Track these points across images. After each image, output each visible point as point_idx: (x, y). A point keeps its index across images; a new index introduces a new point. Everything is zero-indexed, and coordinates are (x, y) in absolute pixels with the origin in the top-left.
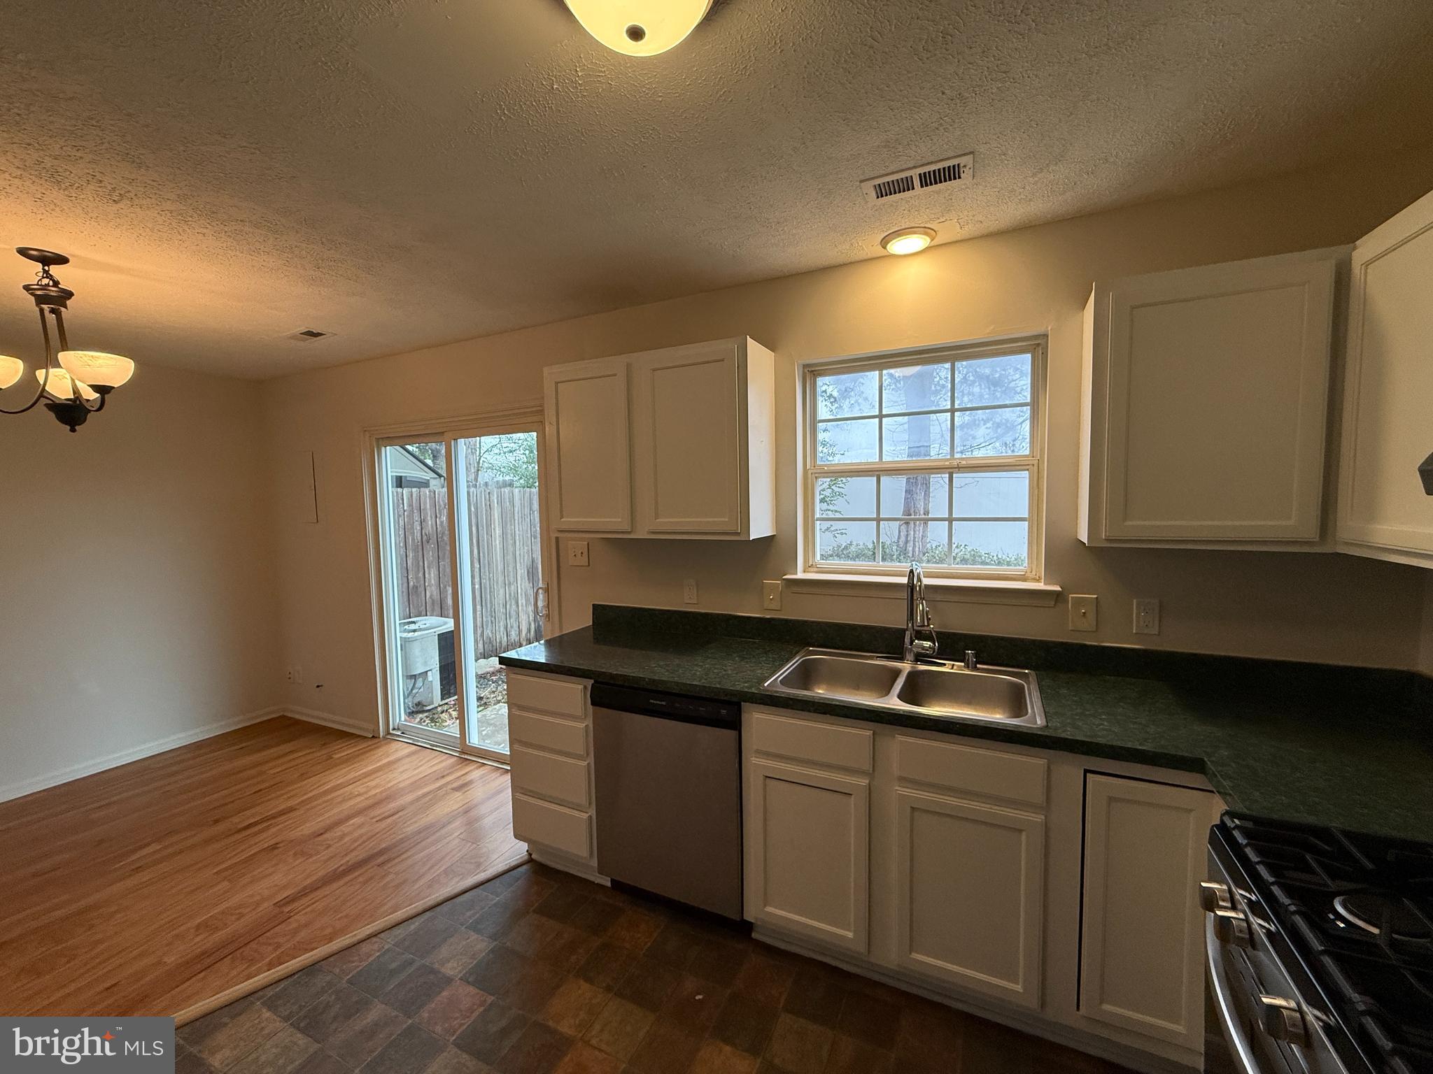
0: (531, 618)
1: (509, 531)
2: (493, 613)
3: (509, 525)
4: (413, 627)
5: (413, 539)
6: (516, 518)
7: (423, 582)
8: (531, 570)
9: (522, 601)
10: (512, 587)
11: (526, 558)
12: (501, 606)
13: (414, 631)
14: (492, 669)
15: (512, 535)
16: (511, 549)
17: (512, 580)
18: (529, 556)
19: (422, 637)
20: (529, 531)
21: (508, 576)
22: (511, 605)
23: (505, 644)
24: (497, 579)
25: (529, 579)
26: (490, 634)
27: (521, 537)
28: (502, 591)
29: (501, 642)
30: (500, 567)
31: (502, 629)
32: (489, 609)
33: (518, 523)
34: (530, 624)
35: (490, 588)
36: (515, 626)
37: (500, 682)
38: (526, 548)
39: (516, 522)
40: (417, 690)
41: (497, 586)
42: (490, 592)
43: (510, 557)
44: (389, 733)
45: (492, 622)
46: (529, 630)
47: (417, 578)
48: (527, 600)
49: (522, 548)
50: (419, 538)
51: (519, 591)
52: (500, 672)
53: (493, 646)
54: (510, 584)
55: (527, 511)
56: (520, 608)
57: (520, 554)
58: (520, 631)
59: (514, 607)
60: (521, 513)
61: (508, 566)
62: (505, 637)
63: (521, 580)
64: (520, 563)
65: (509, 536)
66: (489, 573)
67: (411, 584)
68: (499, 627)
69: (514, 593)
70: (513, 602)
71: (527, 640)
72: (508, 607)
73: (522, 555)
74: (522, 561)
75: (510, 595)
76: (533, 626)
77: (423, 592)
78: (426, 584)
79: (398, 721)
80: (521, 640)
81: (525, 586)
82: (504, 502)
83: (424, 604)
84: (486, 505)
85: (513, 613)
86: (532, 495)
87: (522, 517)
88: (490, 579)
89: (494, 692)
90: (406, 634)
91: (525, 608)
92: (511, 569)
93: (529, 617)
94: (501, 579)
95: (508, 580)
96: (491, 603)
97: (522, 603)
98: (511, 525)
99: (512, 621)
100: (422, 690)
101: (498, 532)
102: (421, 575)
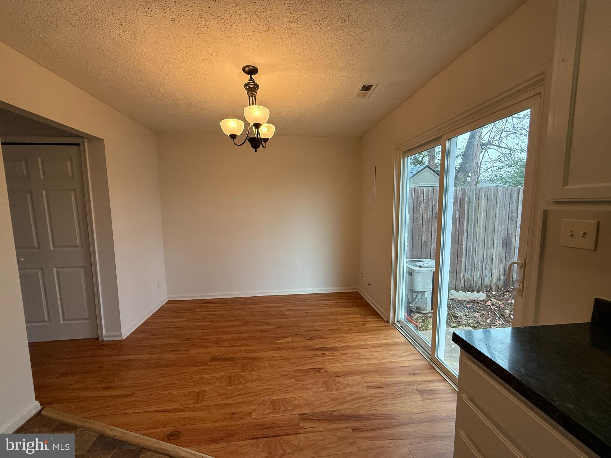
0: (501, 272)
1: (491, 214)
2: (473, 264)
3: (491, 211)
4: (420, 264)
5: (427, 215)
6: (498, 206)
7: (430, 240)
8: (505, 242)
9: (496, 260)
10: (490, 251)
11: (502, 233)
12: (480, 261)
13: (421, 267)
14: (467, 299)
15: (493, 217)
16: (491, 226)
17: (489, 246)
18: (505, 232)
19: (423, 272)
20: (507, 215)
21: (487, 243)
22: (487, 262)
23: (480, 285)
24: (479, 244)
25: (503, 247)
26: (469, 276)
27: (500, 219)
28: (481, 252)
29: (477, 283)
30: (482, 236)
31: (478, 275)
32: (470, 261)
33: (499, 210)
34: (500, 276)
35: (473, 249)
36: (489, 275)
37: (472, 310)
38: (503, 226)
39: (498, 209)
40: (418, 300)
41: (478, 248)
42: (473, 251)
43: (490, 232)
44: (394, 323)
45: (472, 270)
46: (499, 280)
47: (427, 237)
48: (500, 261)
49: (500, 226)
50: (431, 215)
51: (494, 254)
52: (473, 302)
53: (471, 284)
54: (488, 248)
55: (507, 202)
56: (493, 265)
57: (498, 230)
58: (492, 279)
59: (489, 263)
60: (503, 203)
61: (488, 237)
62: (480, 281)
63: (497, 247)
64: (498, 236)
65: (491, 218)
66: (473, 240)
67: (424, 240)
68: (477, 274)
69: (490, 255)
70: (489, 260)
71: (496, 286)
72: (485, 262)
73: (499, 231)
74: (499, 234)
75: (487, 255)
76: (502, 278)
77: (430, 246)
78: (432, 241)
79: (400, 318)
80: (492, 285)
81: (499, 251)
82: (490, 196)
83: (430, 252)
84: (476, 197)
85: (488, 268)
86: (513, 191)
87: (502, 206)
88: (473, 244)
89: (466, 316)
90: (415, 267)
91: (497, 266)
92: (490, 239)
93: (500, 272)
94: (481, 244)
95: (487, 246)
96: (473, 258)
97: (496, 262)
98: (493, 211)
99: (486, 272)
100: (420, 300)
101: (483, 214)
102: (430, 236)
